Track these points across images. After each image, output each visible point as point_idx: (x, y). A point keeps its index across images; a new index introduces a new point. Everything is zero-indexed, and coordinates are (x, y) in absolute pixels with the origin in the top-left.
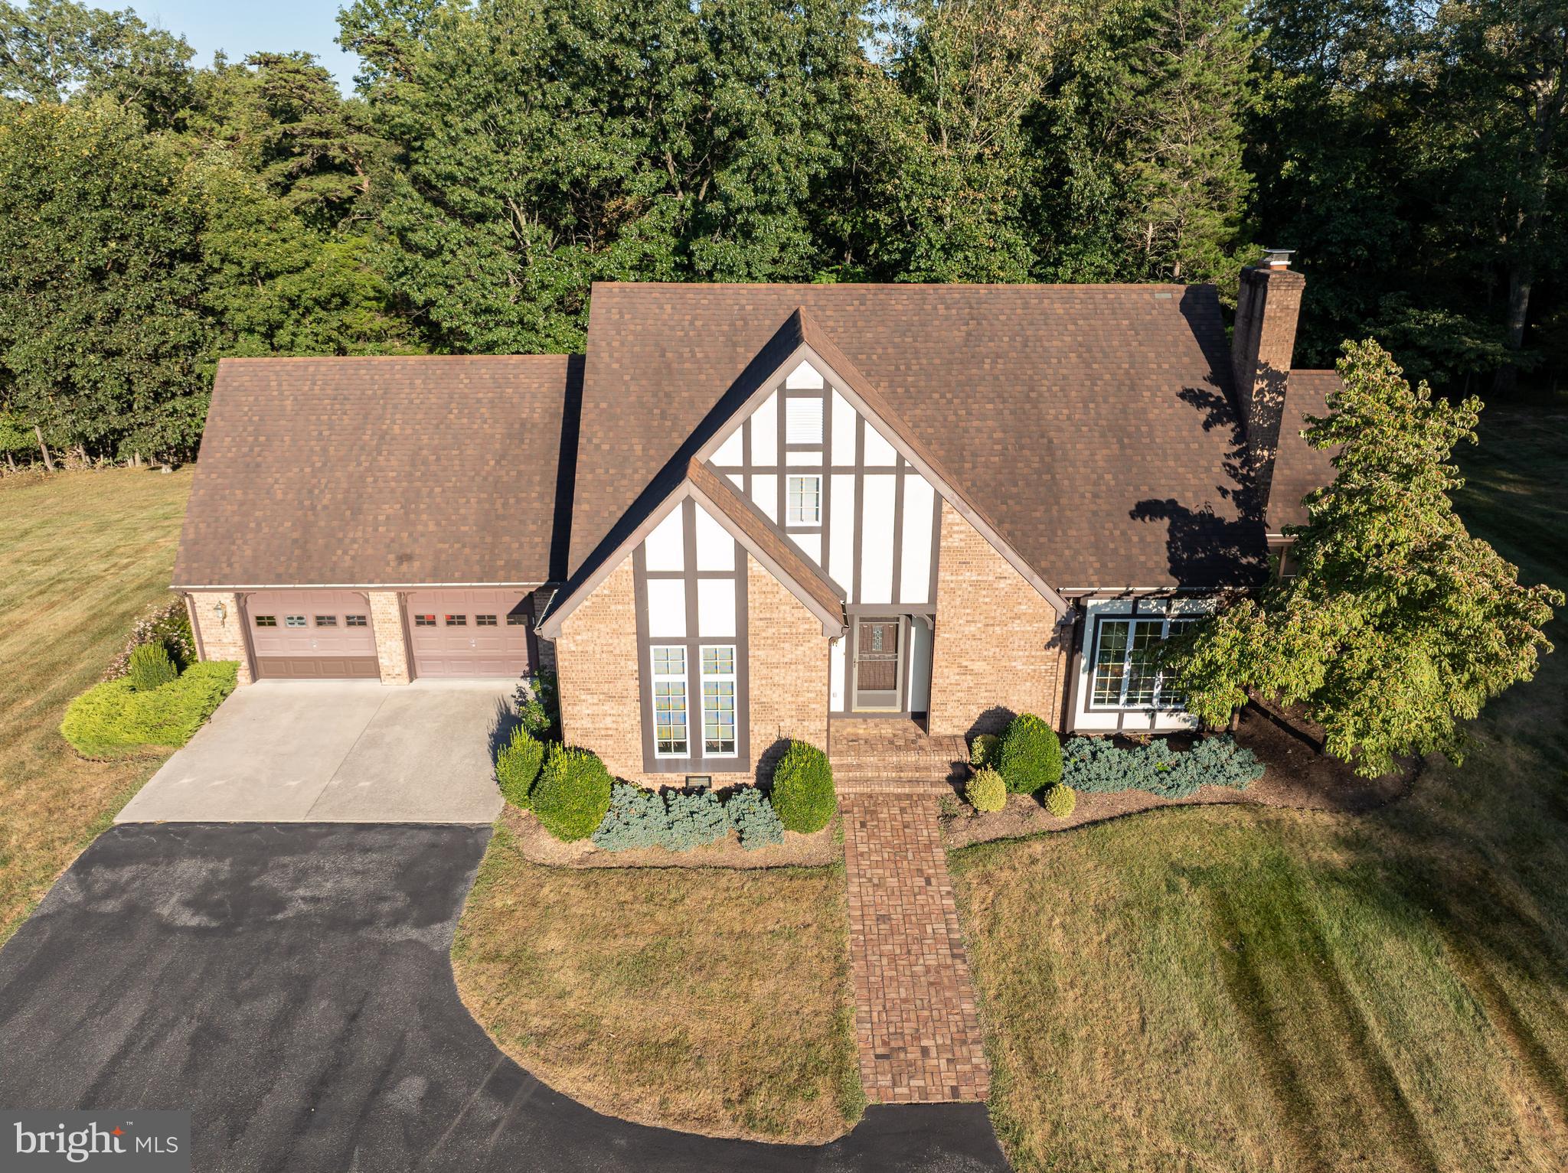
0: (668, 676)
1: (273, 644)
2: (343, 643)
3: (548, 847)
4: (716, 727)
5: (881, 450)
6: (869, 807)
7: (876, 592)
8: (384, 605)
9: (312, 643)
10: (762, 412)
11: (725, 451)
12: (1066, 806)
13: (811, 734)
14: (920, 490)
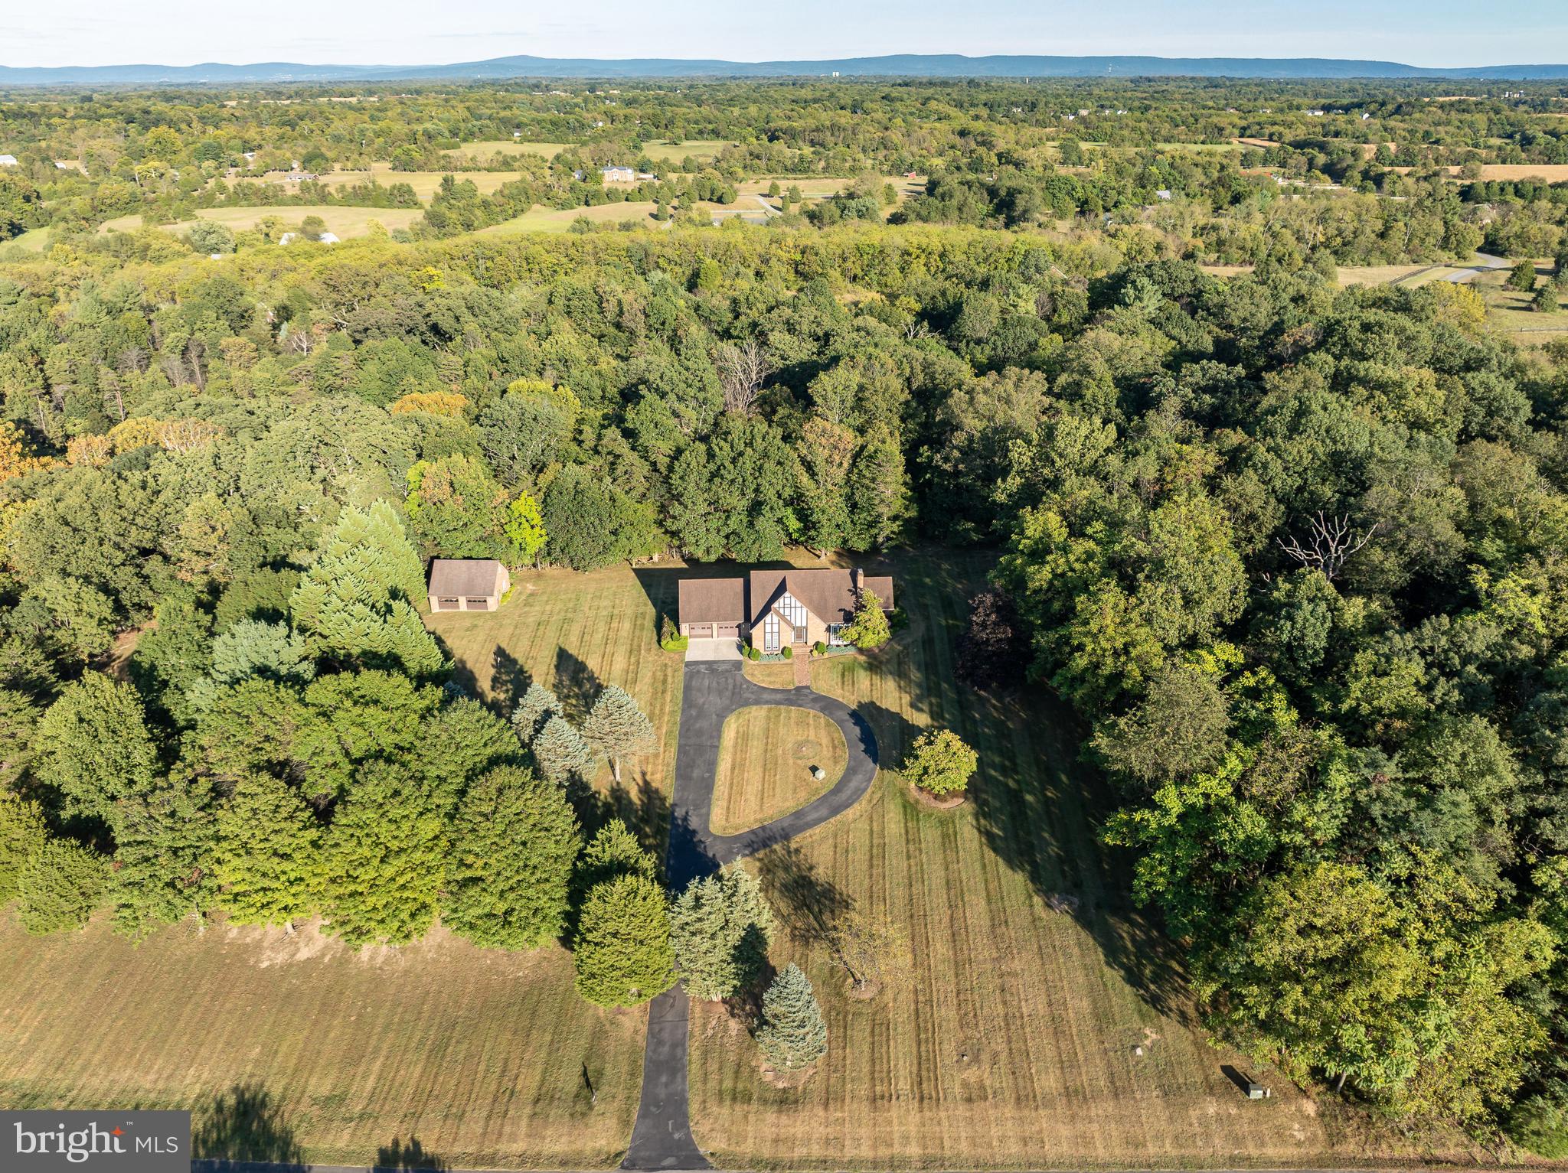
0: (768, 637)
1: (694, 632)
2: (708, 632)
3: (752, 662)
4: (775, 644)
5: (799, 604)
6: (798, 656)
7: (798, 624)
8: (715, 625)
9: (700, 632)
10: (781, 600)
11: (775, 605)
12: (826, 655)
13: (789, 645)
14: (805, 610)
